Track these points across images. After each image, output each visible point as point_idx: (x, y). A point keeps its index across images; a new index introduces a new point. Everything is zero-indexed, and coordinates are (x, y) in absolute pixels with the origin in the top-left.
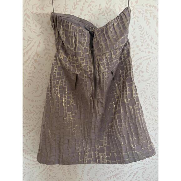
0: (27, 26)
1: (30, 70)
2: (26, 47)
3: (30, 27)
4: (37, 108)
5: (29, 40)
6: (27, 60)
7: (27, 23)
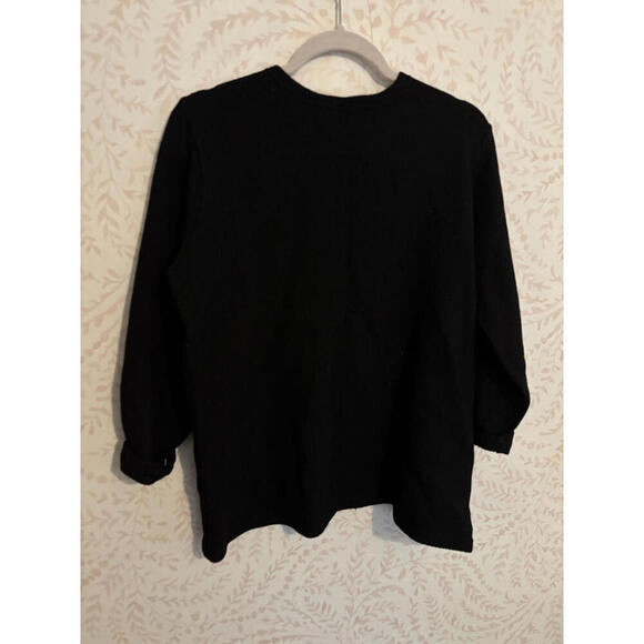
0: (105, 235)
1: (103, 379)
2: (97, 304)
3: (116, 240)
4: (117, 502)
5: (108, 281)
6: (97, 345)
7: (106, 226)
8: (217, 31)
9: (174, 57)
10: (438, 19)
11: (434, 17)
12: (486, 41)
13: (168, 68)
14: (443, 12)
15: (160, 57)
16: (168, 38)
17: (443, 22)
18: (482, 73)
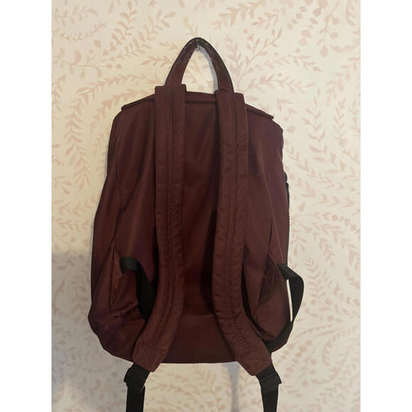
8: (107, 107)
9: (77, 127)
10: (277, 81)
11: (273, 79)
12: (319, 93)
13: (74, 134)
14: (280, 75)
15: (69, 129)
16: (74, 115)
17: (281, 83)
18: (317, 117)
